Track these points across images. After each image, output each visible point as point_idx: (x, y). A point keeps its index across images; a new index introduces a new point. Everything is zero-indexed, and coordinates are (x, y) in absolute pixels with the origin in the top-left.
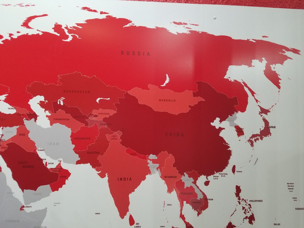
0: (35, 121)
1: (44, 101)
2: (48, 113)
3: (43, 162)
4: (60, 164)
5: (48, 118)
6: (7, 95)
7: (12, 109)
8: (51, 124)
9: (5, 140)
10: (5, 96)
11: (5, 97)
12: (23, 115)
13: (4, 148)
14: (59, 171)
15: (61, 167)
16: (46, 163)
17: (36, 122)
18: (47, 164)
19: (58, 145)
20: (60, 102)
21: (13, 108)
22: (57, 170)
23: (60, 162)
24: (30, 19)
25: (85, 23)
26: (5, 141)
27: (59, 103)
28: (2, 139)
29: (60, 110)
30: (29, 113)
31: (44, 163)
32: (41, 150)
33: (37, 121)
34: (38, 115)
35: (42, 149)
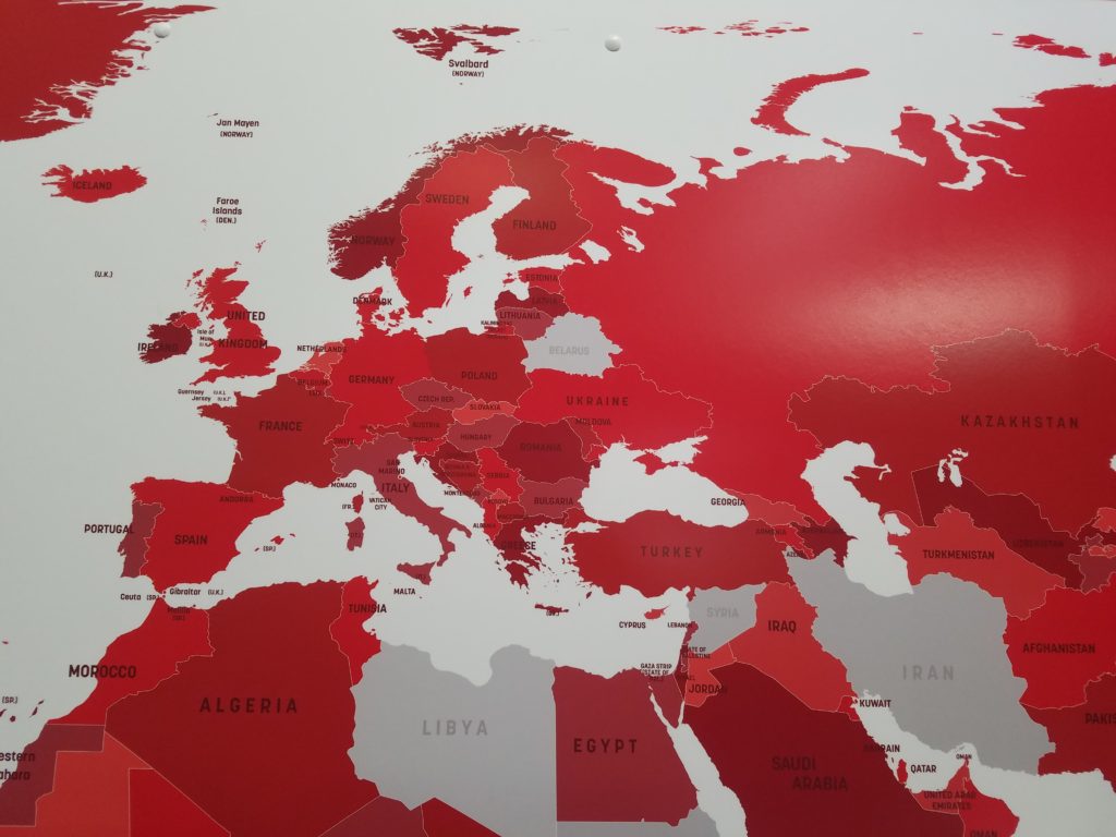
0: (840, 561)
1: (873, 466)
2: (894, 524)
3: (888, 760)
4: (964, 771)
5: (895, 548)
6: (705, 438)
7: (729, 502)
8: (914, 578)
9: (703, 649)
10: (695, 446)
11: (696, 451)
12: (782, 532)
13: (703, 689)
14: (963, 807)
15: (970, 784)
16: (902, 764)
17: (842, 566)
18: (908, 769)
19: (951, 677)
20: (947, 472)
21: (732, 497)
22: (953, 800)
23: (962, 762)
24: (790, 90)
25: (1037, 104)
26: (707, 656)
27: (941, 476)
28: (691, 644)
29: (949, 509)
30: (808, 525)
31: (894, 767)
32: (875, 704)
33: (845, 561)
34: (848, 534)
35: (877, 698)
